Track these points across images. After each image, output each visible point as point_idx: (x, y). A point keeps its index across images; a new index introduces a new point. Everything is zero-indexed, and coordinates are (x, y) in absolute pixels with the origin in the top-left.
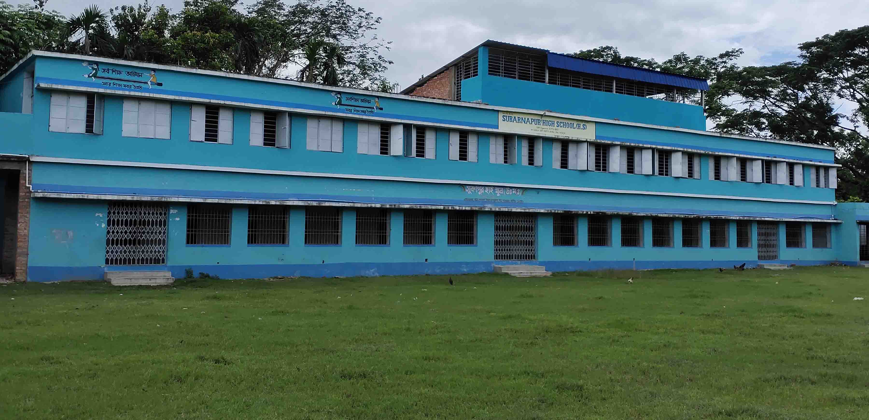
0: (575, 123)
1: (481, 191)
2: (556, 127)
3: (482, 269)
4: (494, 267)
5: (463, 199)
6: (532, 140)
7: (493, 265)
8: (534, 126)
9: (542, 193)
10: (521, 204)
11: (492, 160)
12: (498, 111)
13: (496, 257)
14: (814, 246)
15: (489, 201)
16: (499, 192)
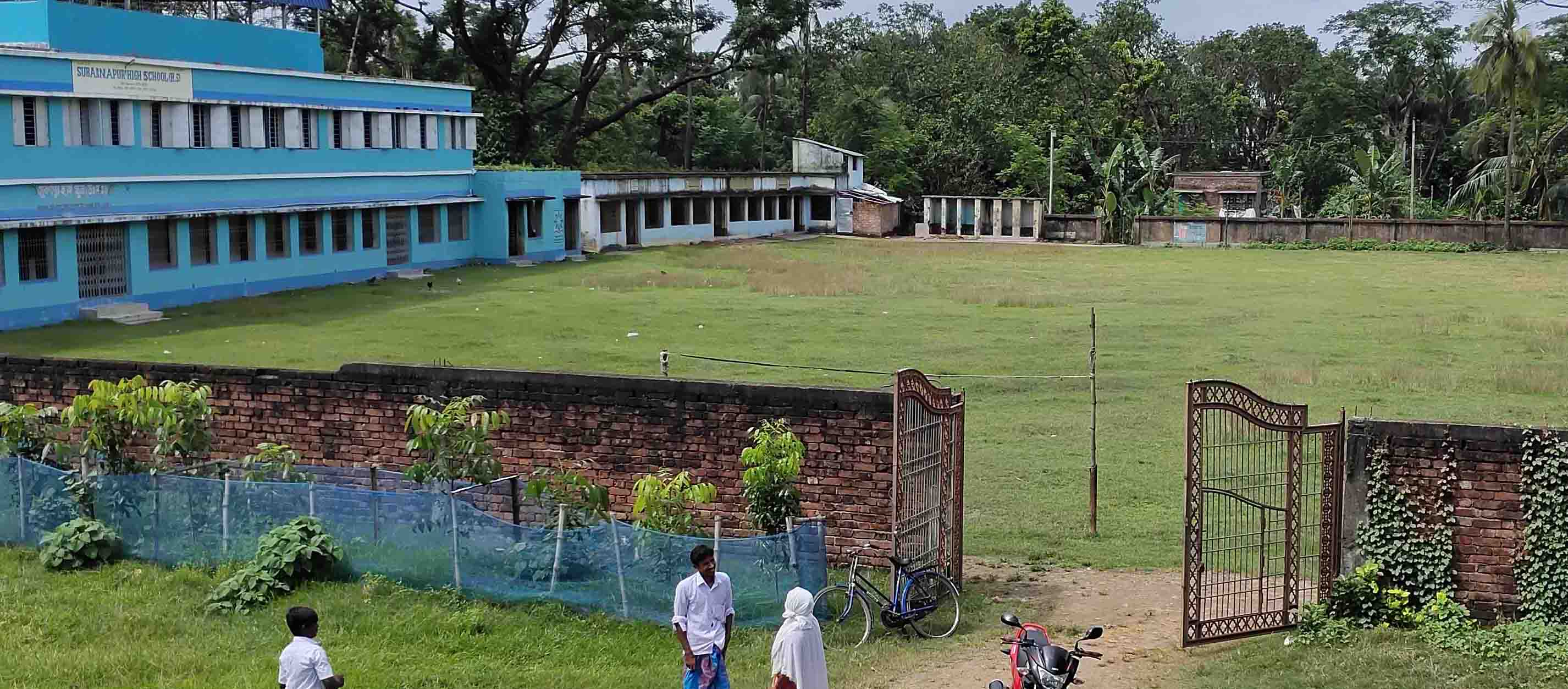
0: (168, 72)
1: (57, 192)
2: (143, 81)
3: (66, 316)
4: (81, 311)
5: (35, 208)
6: (114, 105)
7: (79, 307)
8: (117, 81)
9: (133, 189)
10: (107, 209)
11: (67, 140)
12: (71, 61)
13: (82, 295)
14: (450, 238)
15: (67, 208)
16: (79, 192)
